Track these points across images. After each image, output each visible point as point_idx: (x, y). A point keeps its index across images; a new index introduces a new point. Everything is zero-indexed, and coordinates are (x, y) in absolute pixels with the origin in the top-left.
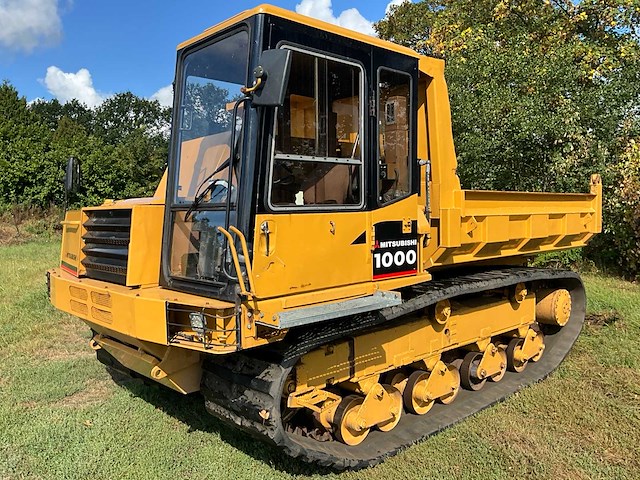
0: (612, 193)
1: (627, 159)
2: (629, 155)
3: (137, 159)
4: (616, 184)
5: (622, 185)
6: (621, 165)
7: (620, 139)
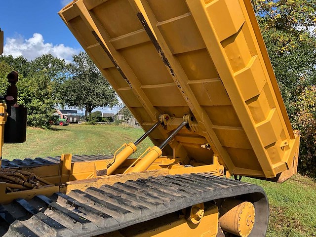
0: (293, 119)
1: (302, 100)
2: (304, 97)
3: (40, 86)
4: (295, 114)
5: (299, 115)
6: (298, 103)
7: (298, 88)
